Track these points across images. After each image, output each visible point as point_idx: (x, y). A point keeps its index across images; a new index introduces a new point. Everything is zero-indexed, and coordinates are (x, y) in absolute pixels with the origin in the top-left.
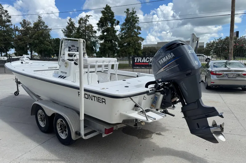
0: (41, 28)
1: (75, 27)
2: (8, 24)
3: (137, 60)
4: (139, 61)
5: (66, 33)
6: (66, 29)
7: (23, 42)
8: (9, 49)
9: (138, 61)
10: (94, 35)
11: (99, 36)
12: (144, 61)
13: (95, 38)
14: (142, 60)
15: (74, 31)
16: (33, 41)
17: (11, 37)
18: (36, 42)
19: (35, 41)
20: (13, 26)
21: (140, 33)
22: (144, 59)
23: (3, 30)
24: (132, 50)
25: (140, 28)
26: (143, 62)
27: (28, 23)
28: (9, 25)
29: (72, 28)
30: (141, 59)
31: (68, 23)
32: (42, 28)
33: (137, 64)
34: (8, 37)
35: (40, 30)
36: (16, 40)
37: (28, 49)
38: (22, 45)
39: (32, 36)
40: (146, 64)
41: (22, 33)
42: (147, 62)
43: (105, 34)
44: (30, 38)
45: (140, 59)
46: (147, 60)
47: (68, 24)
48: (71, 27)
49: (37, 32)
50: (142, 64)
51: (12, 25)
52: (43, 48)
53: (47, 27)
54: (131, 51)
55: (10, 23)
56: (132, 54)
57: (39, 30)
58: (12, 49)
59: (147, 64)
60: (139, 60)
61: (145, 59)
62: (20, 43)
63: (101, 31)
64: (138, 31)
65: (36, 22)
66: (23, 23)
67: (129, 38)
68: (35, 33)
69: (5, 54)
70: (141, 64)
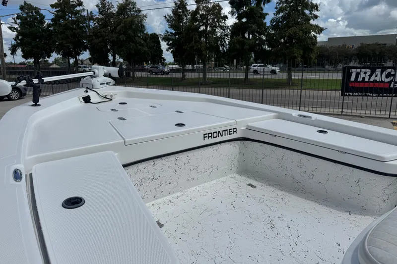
0: (129, 13)
1: (187, 11)
2: (78, 8)
3: (358, 74)
4: (364, 78)
5: (172, 21)
6: (172, 15)
7: (101, 39)
8: (81, 51)
9: (360, 79)
10: (222, 24)
11: (231, 26)
12: (378, 79)
13: (224, 30)
14: (370, 76)
15: (185, 18)
16: (117, 38)
17: (84, 31)
18: (122, 39)
19: (120, 37)
20: (86, 11)
21: (316, 17)
22: (379, 74)
23: (70, 19)
24: (298, 52)
25: (317, 7)
26: (375, 81)
27: (108, 5)
28: (79, 11)
29: (183, 12)
30: (369, 73)
31: (175, 2)
32: (131, 14)
33: (357, 85)
34: (79, 30)
35: (128, 16)
36: (90, 36)
37: (109, 51)
38: (99, 44)
39: (115, 28)
40: (381, 86)
41: (99, 24)
42: (387, 80)
43: (244, 20)
44: (112, 32)
45: (365, 73)
46: (387, 76)
47: (176, 4)
48: (181, 11)
49: (123, 22)
50: (372, 85)
51: (84, 10)
52: (133, 49)
53: (140, 11)
54: (296, 54)
55: (81, 7)
56: (299, 59)
57: (127, 18)
58: (84, 52)
59: (386, 86)
60: (362, 75)
61: (382, 73)
62: (97, 41)
63: (237, 15)
64: (311, 13)
65: (122, 2)
66: (100, 6)
67: (293, 26)
68: (120, 23)
69: (74, 60)
70: (366, 85)
